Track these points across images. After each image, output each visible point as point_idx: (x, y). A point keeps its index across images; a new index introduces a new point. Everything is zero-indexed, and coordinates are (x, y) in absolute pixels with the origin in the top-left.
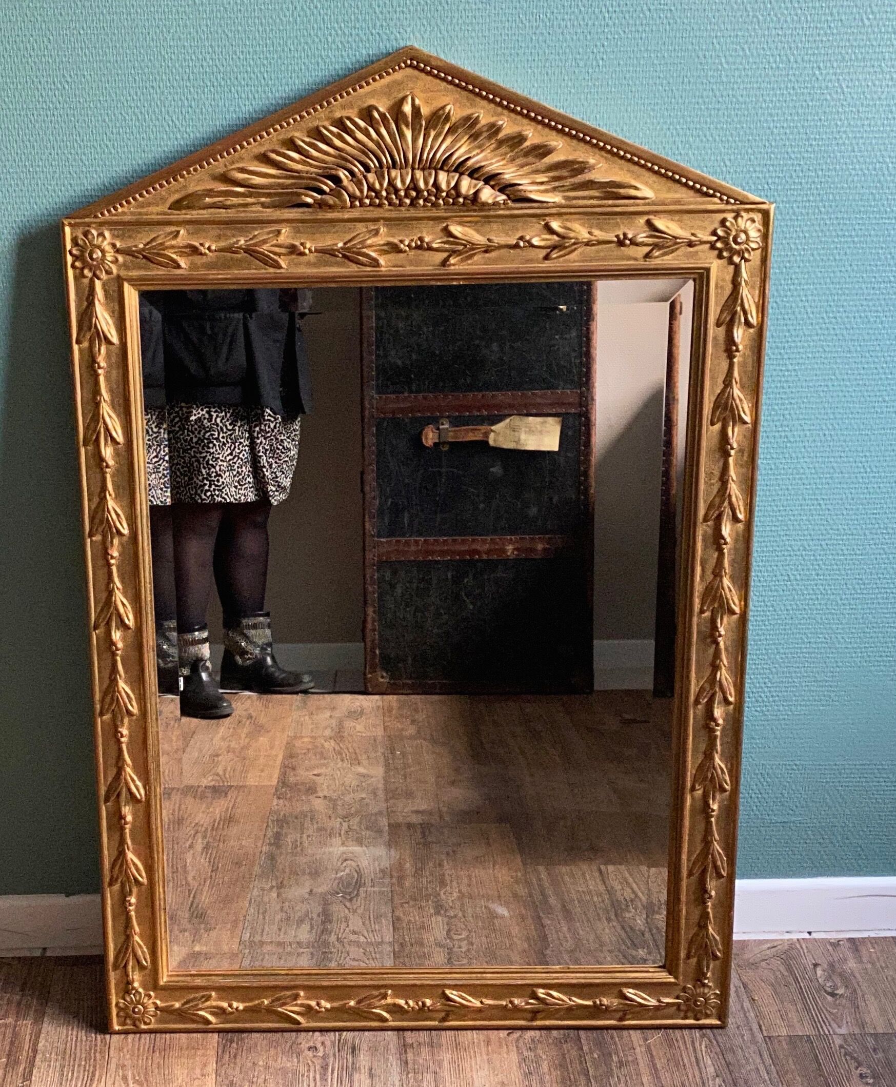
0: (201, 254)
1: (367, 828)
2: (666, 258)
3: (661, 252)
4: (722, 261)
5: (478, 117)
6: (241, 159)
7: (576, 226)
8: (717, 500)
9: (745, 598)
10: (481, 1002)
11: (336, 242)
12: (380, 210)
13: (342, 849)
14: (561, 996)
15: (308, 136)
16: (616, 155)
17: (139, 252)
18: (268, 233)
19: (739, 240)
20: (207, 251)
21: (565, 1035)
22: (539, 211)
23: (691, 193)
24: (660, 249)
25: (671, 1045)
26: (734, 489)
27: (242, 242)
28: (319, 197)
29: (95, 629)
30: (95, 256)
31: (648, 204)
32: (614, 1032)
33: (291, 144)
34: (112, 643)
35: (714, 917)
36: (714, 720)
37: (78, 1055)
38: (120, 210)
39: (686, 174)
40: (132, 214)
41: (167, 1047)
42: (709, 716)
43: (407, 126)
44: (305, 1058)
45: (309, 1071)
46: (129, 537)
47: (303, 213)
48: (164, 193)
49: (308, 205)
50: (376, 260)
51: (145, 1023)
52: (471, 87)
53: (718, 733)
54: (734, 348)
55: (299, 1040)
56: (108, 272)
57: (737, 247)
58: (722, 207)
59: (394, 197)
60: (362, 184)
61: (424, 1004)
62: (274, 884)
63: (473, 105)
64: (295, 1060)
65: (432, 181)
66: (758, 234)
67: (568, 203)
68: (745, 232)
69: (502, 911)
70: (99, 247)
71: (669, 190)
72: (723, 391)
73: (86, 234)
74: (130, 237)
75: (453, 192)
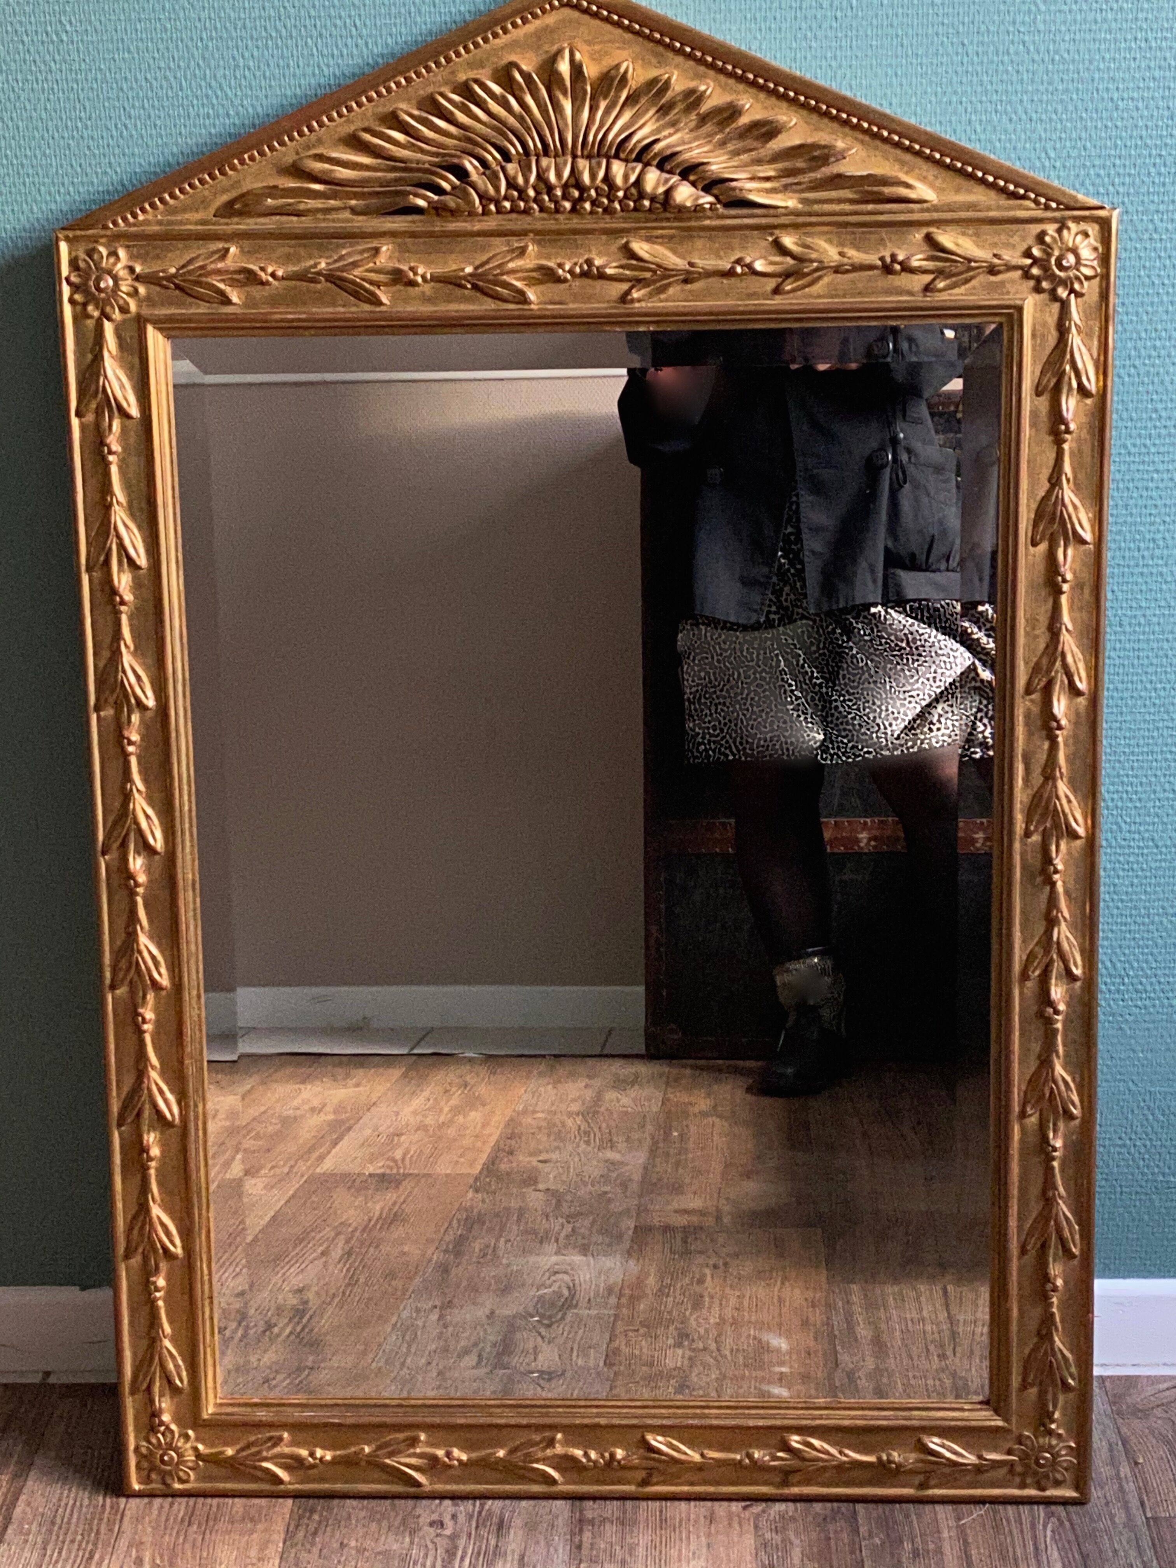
0: (263, 283)
1: (600, 1232)
2: (956, 291)
3: (948, 282)
4: (1042, 295)
5: (669, 78)
6: (320, 141)
7: (822, 243)
8: (1045, 661)
9: (1092, 814)
10: (702, 1455)
11: (462, 266)
12: (528, 219)
13: (554, 1259)
14: (827, 1447)
15: (420, 109)
16: (877, 136)
17: (170, 278)
18: (362, 252)
19: (1064, 263)
20: (270, 279)
21: (833, 1510)
22: (764, 221)
23: (992, 194)
24: (947, 278)
25: (997, 1527)
26: (1069, 643)
27: (323, 265)
28: (436, 198)
29: (104, 853)
30: (102, 285)
31: (928, 210)
32: (911, 1506)
33: (394, 120)
34: (131, 876)
35: (1062, 1321)
36: (1051, 1003)
37: (73, 1527)
38: (141, 217)
39: (982, 164)
40: (160, 223)
41: (212, 1516)
42: (1045, 999)
43: (565, 94)
44: (423, 1537)
45: (426, 1555)
46: (157, 711)
47: (414, 222)
48: (206, 193)
49: (418, 210)
50: (522, 293)
51: (181, 1481)
52: (658, 36)
53: (1059, 1026)
54: (1063, 427)
55: (418, 1511)
56: (124, 310)
57: (1062, 274)
58: (1039, 214)
59: (546, 198)
60: (497, 178)
61: (612, 1456)
62: (438, 1303)
63: (661, 63)
64: (407, 1540)
65: (601, 174)
66: (1093, 256)
67: (807, 209)
68: (1075, 251)
69: (779, 1343)
70: (110, 273)
71: (958, 191)
72: (1049, 492)
73: (90, 253)
74: (158, 257)
75: (633, 191)
